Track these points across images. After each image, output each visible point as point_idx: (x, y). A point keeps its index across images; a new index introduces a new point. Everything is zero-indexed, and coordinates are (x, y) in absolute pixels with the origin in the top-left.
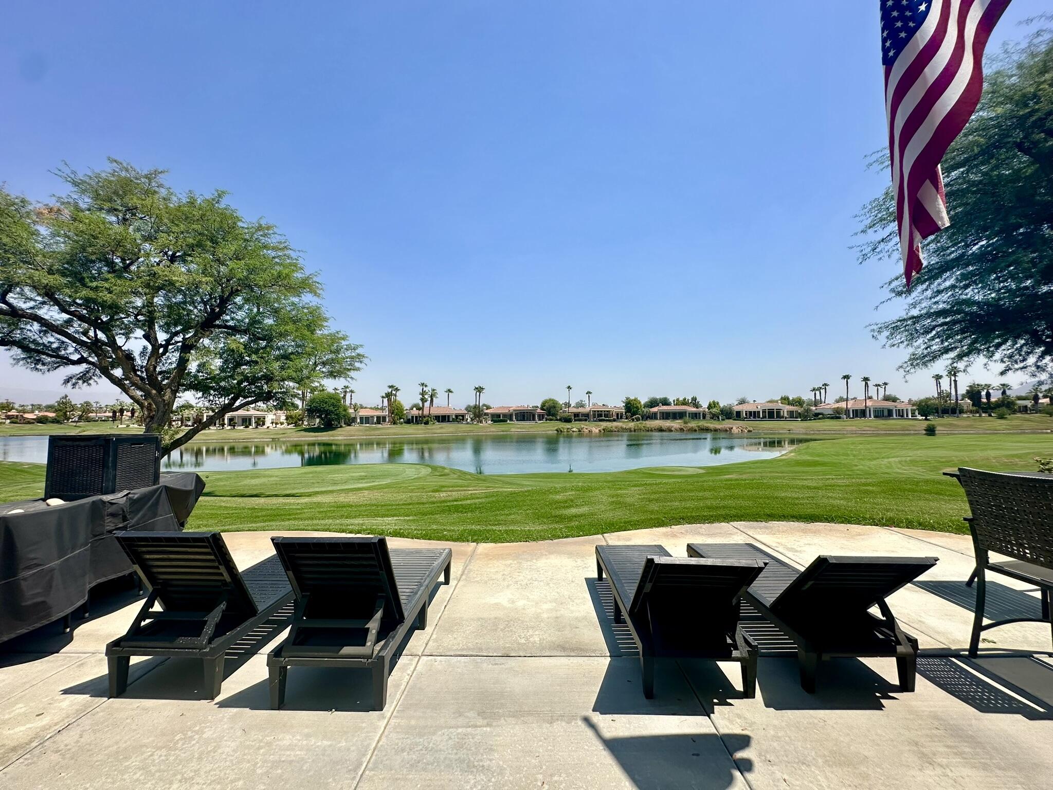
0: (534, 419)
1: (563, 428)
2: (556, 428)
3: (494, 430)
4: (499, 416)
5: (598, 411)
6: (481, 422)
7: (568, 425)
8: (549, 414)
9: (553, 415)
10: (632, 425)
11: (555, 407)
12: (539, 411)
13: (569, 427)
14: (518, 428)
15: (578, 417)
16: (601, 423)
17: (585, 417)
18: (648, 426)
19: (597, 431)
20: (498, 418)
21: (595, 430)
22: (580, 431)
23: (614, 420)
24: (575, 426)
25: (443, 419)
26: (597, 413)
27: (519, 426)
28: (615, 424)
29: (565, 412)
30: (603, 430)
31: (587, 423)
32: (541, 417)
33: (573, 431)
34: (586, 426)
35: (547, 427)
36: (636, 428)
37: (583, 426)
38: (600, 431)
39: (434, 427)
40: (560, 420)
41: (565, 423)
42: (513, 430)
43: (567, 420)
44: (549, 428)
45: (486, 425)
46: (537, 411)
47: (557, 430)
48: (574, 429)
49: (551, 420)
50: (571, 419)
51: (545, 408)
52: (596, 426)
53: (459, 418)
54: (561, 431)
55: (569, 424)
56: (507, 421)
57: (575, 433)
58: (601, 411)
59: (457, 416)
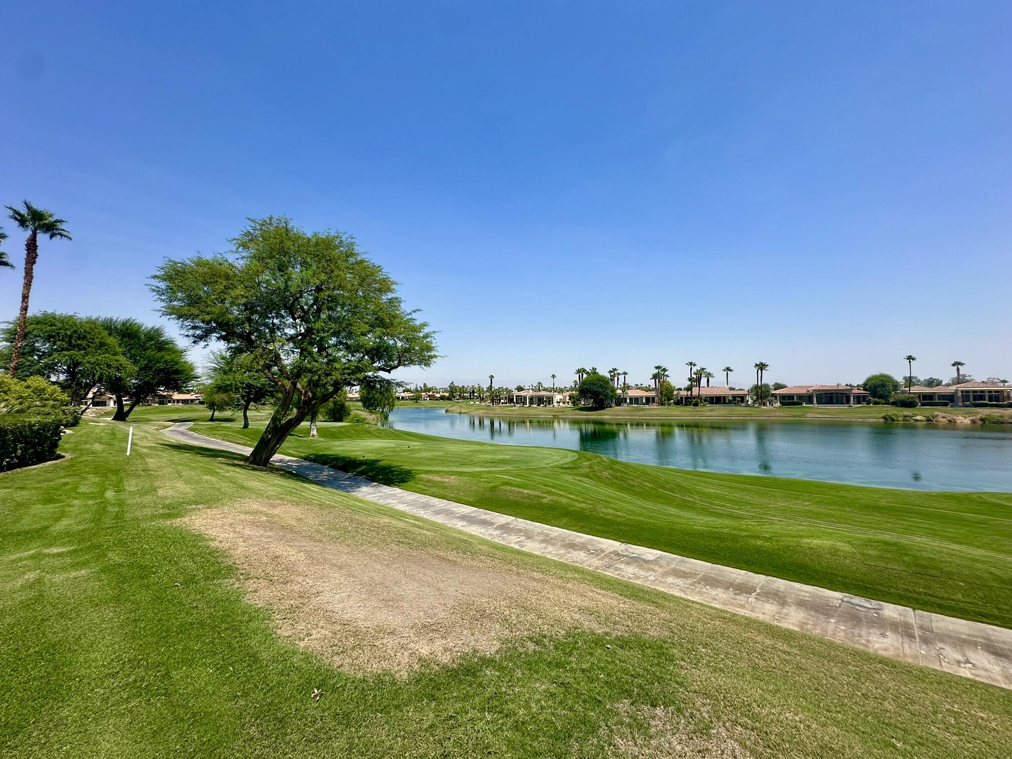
0: (848, 402)
1: (896, 415)
2: (883, 415)
3: (782, 414)
4: (791, 397)
5: (975, 392)
6: (764, 405)
7: (907, 412)
8: (874, 394)
9: (881, 397)
11: (883, 386)
12: (856, 391)
13: (910, 414)
14: (818, 413)
15: (928, 400)
16: (979, 410)
17: (948, 400)
19: (967, 421)
20: (789, 400)
21: (963, 420)
22: (929, 420)
24: (920, 415)
25: (717, 400)
26: (971, 395)
27: (819, 410)
29: (903, 392)
30: (981, 420)
31: (948, 408)
32: (859, 399)
33: (916, 420)
34: (941, 414)
35: (869, 413)
37: (936, 413)
38: (973, 422)
39: (704, 409)
40: (894, 404)
41: (901, 408)
42: (809, 415)
43: (908, 404)
44: (876, 413)
45: (771, 408)
46: (853, 391)
47: (883, 418)
48: (918, 418)
49: (876, 403)
50: (914, 402)
51: (867, 387)
52: (966, 413)
53: (738, 400)
54: (893, 420)
55: (911, 409)
56: (801, 404)
57: (919, 423)
58: (983, 391)
59: (734, 397)
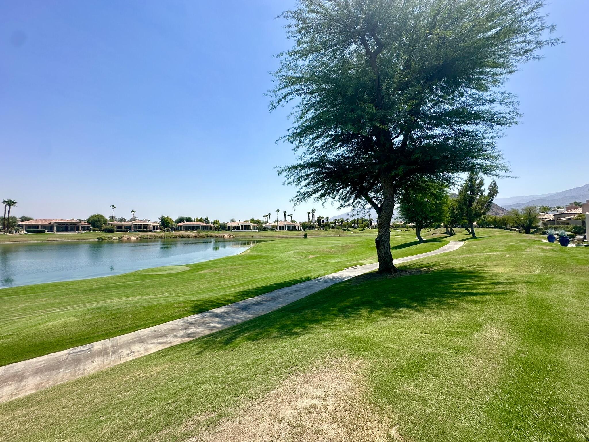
0: (78, 230)
1: (104, 237)
2: (97, 237)
3: (26, 239)
4: (36, 227)
5: (139, 225)
6: (10, 232)
7: (110, 235)
8: (94, 225)
9: (97, 227)
10: (163, 234)
11: (99, 221)
12: (83, 223)
13: (111, 236)
14: (57, 237)
15: (120, 228)
16: (140, 233)
17: (128, 228)
18: (174, 235)
19: (135, 238)
20: (33, 229)
21: (133, 238)
22: (120, 239)
23: (150, 231)
24: (115, 236)
26: (137, 226)
27: (57, 236)
28: (151, 233)
29: (109, 224)
30: (140, 237)
31: (128, 233)
32: (85, 228)
33: (114, 239)
34: (125, 235)
35: (90, 236)
36: (166, 236)
37: (123, 235)
38: (137, 238)
40: (104, 231)
41: (107, 233)
42: (50, 239)
43: (111, 231)
44: (93, 236)
45: (17, 235)
46: (82, 224)
47: (98, 238)
48: (115, 238)
49: (94, 230)
50: (113, 230)
51: (90, 221)
52: (135, 235)
54: (102, 239)
55: (112, 234)
56: (44, 231)
57: (115, 241)
58: (141, 225)
